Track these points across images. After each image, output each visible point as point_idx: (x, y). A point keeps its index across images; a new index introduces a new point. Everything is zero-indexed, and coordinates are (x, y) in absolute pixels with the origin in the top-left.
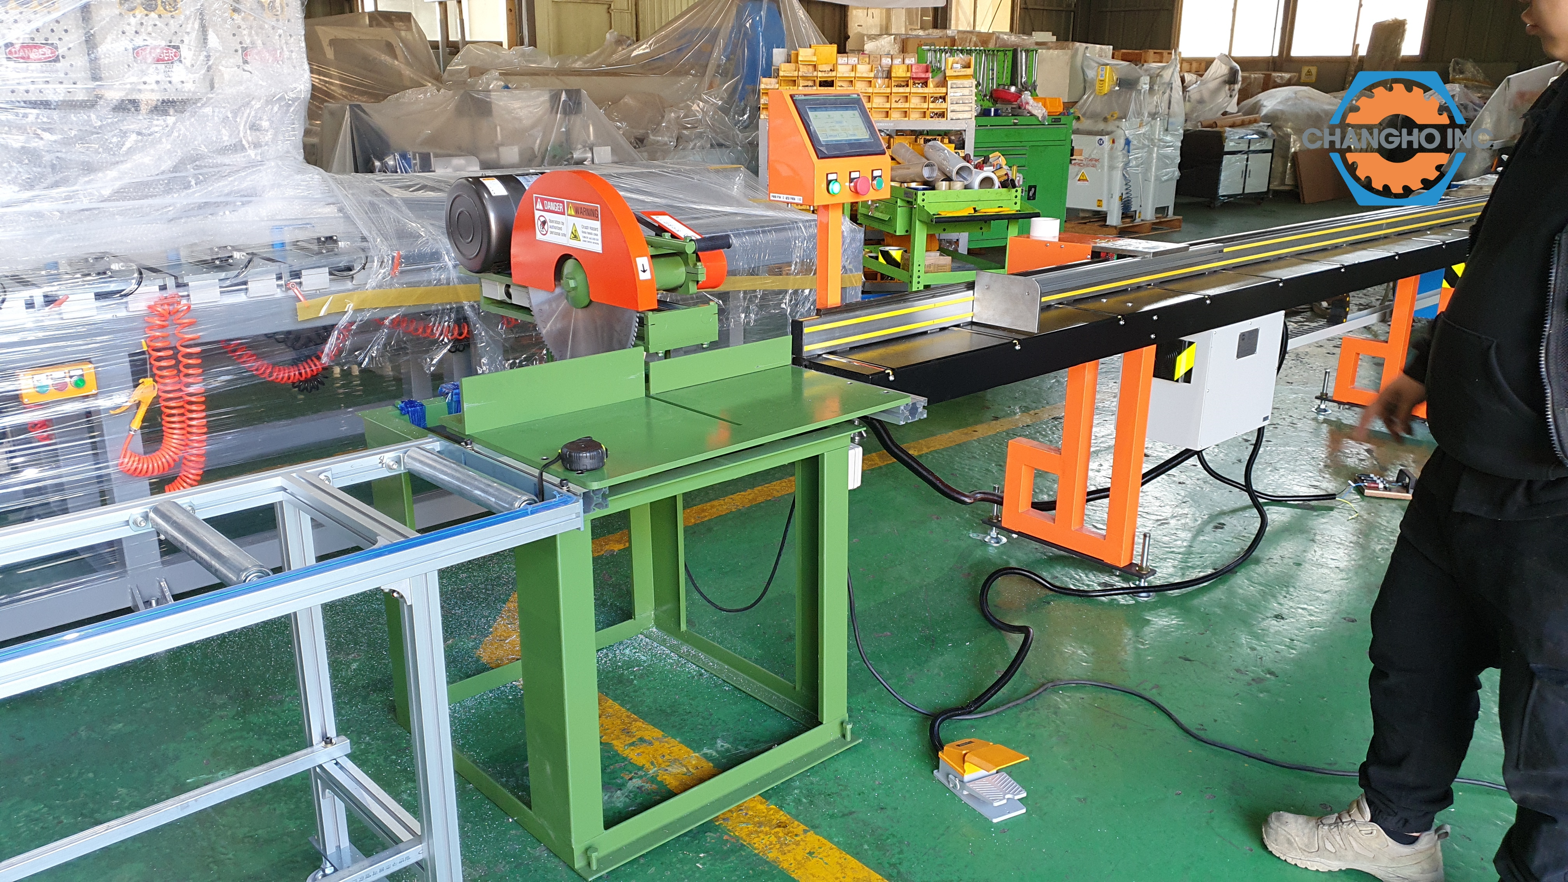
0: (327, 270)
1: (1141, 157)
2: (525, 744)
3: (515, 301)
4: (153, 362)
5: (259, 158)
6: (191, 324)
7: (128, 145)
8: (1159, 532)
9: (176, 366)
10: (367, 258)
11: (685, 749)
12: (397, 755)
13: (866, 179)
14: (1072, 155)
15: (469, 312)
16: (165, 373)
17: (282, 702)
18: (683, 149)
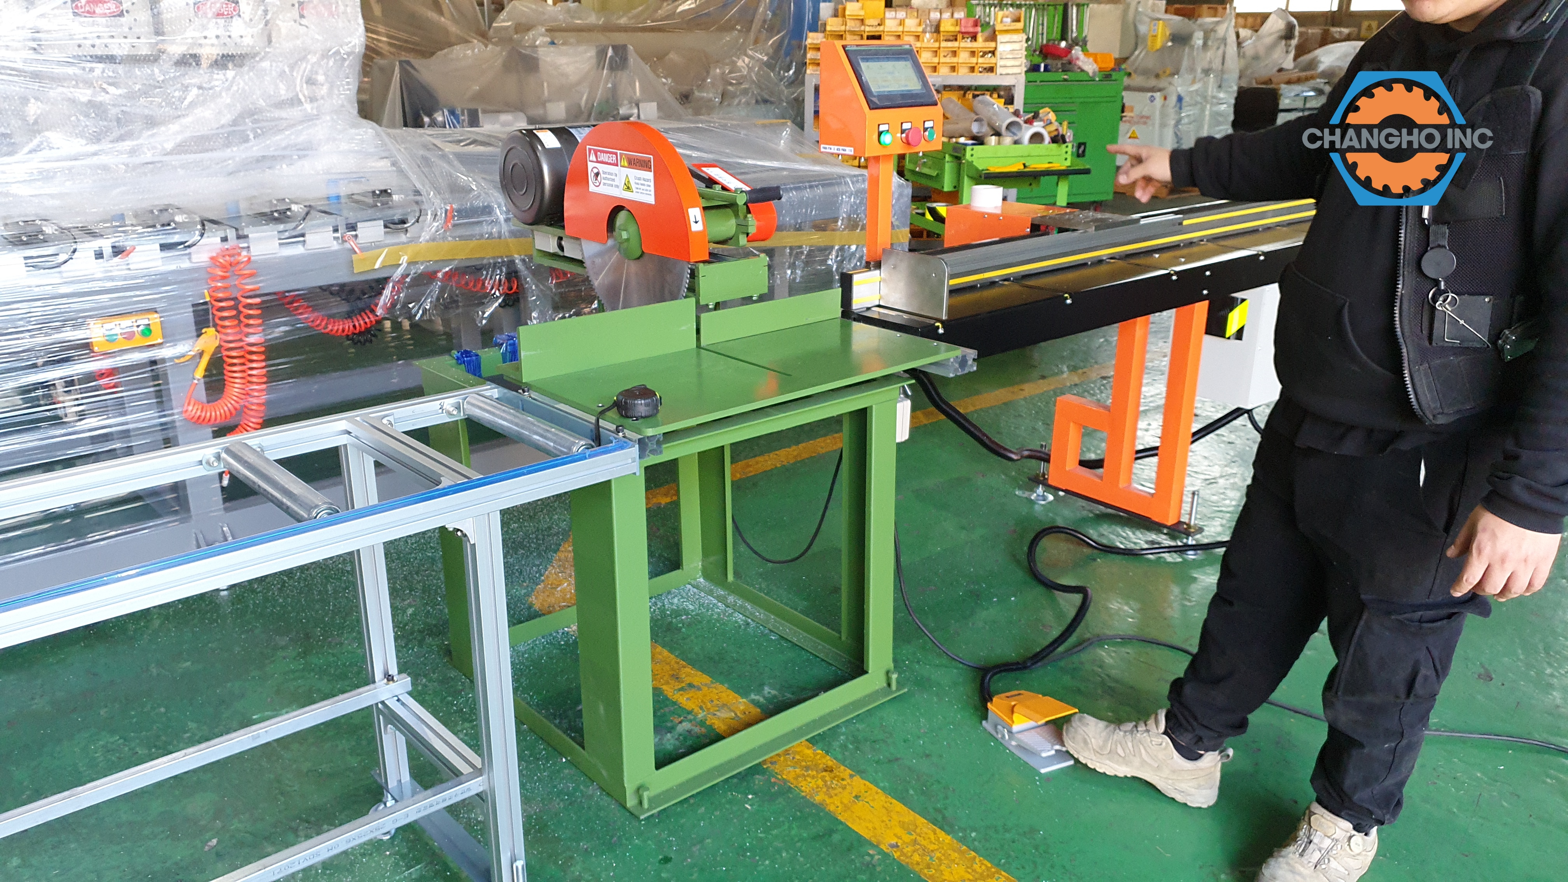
0: (382, 223)
1: (1194, 114)
2: (578, 688)
3: (566, 254)
4: (215, 312)
5: (315, 112)
6: (251, 275)
7: (189, 99)
8: (1208, 492)
9: (236, 317)
10: (421, 211)
11: (732, 694)
12: (453, 696)
13: (917, 129)
14: (1123, 111)
15: (520, 266)
16: (227, 323)
17: (341, 644)
18: (729, 105)
